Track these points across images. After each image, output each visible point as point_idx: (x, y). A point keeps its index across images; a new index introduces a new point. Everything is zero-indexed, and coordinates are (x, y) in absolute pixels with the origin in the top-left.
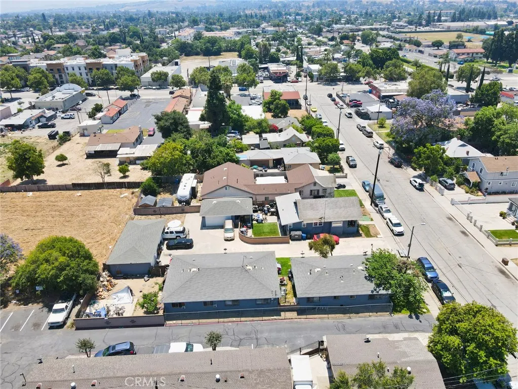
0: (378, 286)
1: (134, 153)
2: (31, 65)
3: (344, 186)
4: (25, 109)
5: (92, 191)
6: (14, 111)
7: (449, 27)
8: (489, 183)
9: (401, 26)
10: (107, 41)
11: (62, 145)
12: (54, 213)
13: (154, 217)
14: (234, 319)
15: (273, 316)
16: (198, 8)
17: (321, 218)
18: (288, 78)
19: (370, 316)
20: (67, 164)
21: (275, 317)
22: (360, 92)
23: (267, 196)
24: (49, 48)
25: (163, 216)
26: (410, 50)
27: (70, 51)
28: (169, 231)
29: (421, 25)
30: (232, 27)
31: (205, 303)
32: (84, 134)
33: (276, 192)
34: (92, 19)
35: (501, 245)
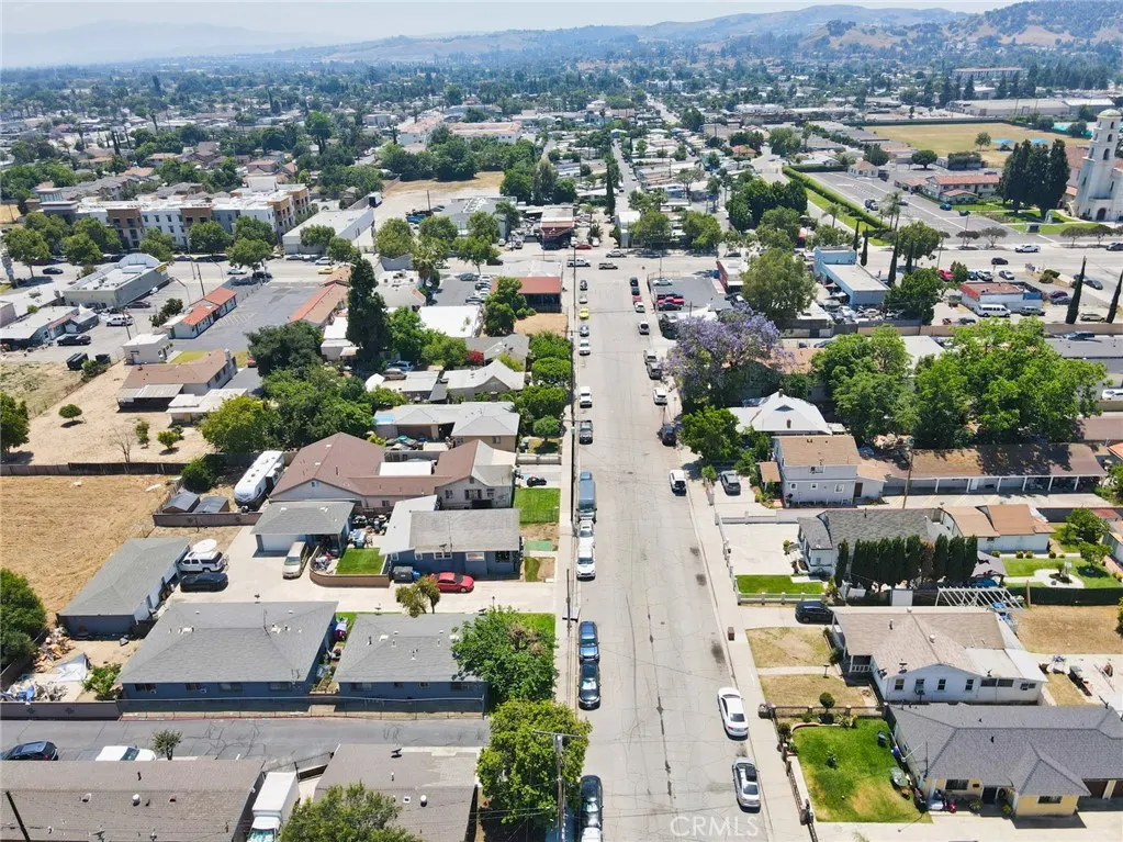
0: (469, 667)
1: (198, 406)
2: (80, 211)
3: (543, 482)
4: (45, 306)
5: (103, 478)
6: (20, 311)
7: (983, 112)
8: (793, 486)
9: (887, 106)
10: (257, 146)
11: (87, 382)
12: (23, 517)
13: (186, 530)
14: (231, 713)
15: (294, 711)
16: (483, 56)
17: (444, 546)
18: (573, 239)
19: (448, 717)
20: (80, 422)
21: (297, 713)
22: (700, 273)
23: (385, 499)
24: (141, 161)
25: (202, 529)
26: (861, 173)
27: (175, 171)
28: (190, 559)
29: (927, 103)
30: (526, 108)
31: (189, 686)
32: (133, 360)
33: (401, 493)
34: (256, 85)
35: (747, 603)
